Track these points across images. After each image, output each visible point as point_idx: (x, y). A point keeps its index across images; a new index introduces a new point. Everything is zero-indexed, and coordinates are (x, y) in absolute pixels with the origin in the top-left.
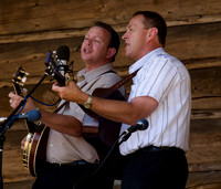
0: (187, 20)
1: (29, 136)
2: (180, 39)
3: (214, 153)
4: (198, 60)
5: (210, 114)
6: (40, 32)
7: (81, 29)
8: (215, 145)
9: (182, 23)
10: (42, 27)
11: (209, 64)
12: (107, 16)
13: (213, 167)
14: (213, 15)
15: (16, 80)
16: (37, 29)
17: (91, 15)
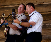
0: (40, 3)
1: (5, 29)
2: (39, 8)
3: (46, 33)
4: (43, 12)
5: (45, 24)
6: (8, 5)
7: (17, 5)
8: (46, 31)
9: (39, 4)
10: (8, 4)
11: (45, 13)
12: (23, 2)
13: (46, 36)
14: (46, 2)
15: (2, 16)
16: (7, 5)
17: (19, 2)
